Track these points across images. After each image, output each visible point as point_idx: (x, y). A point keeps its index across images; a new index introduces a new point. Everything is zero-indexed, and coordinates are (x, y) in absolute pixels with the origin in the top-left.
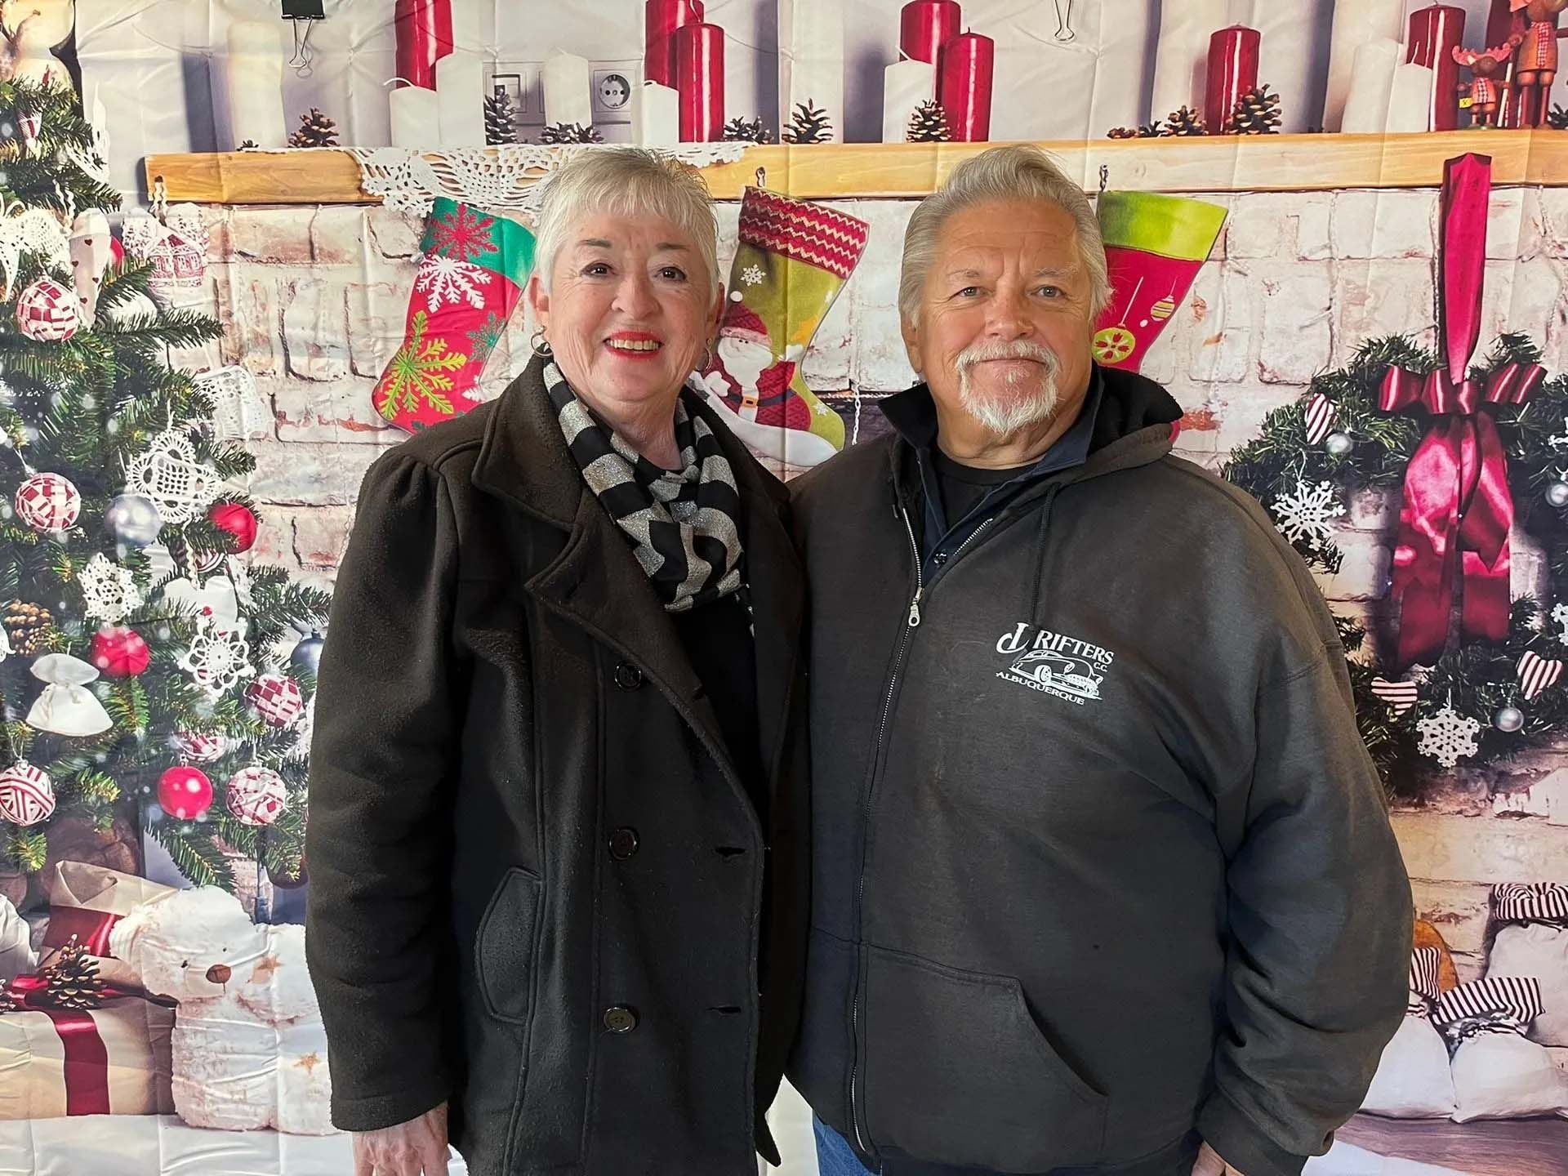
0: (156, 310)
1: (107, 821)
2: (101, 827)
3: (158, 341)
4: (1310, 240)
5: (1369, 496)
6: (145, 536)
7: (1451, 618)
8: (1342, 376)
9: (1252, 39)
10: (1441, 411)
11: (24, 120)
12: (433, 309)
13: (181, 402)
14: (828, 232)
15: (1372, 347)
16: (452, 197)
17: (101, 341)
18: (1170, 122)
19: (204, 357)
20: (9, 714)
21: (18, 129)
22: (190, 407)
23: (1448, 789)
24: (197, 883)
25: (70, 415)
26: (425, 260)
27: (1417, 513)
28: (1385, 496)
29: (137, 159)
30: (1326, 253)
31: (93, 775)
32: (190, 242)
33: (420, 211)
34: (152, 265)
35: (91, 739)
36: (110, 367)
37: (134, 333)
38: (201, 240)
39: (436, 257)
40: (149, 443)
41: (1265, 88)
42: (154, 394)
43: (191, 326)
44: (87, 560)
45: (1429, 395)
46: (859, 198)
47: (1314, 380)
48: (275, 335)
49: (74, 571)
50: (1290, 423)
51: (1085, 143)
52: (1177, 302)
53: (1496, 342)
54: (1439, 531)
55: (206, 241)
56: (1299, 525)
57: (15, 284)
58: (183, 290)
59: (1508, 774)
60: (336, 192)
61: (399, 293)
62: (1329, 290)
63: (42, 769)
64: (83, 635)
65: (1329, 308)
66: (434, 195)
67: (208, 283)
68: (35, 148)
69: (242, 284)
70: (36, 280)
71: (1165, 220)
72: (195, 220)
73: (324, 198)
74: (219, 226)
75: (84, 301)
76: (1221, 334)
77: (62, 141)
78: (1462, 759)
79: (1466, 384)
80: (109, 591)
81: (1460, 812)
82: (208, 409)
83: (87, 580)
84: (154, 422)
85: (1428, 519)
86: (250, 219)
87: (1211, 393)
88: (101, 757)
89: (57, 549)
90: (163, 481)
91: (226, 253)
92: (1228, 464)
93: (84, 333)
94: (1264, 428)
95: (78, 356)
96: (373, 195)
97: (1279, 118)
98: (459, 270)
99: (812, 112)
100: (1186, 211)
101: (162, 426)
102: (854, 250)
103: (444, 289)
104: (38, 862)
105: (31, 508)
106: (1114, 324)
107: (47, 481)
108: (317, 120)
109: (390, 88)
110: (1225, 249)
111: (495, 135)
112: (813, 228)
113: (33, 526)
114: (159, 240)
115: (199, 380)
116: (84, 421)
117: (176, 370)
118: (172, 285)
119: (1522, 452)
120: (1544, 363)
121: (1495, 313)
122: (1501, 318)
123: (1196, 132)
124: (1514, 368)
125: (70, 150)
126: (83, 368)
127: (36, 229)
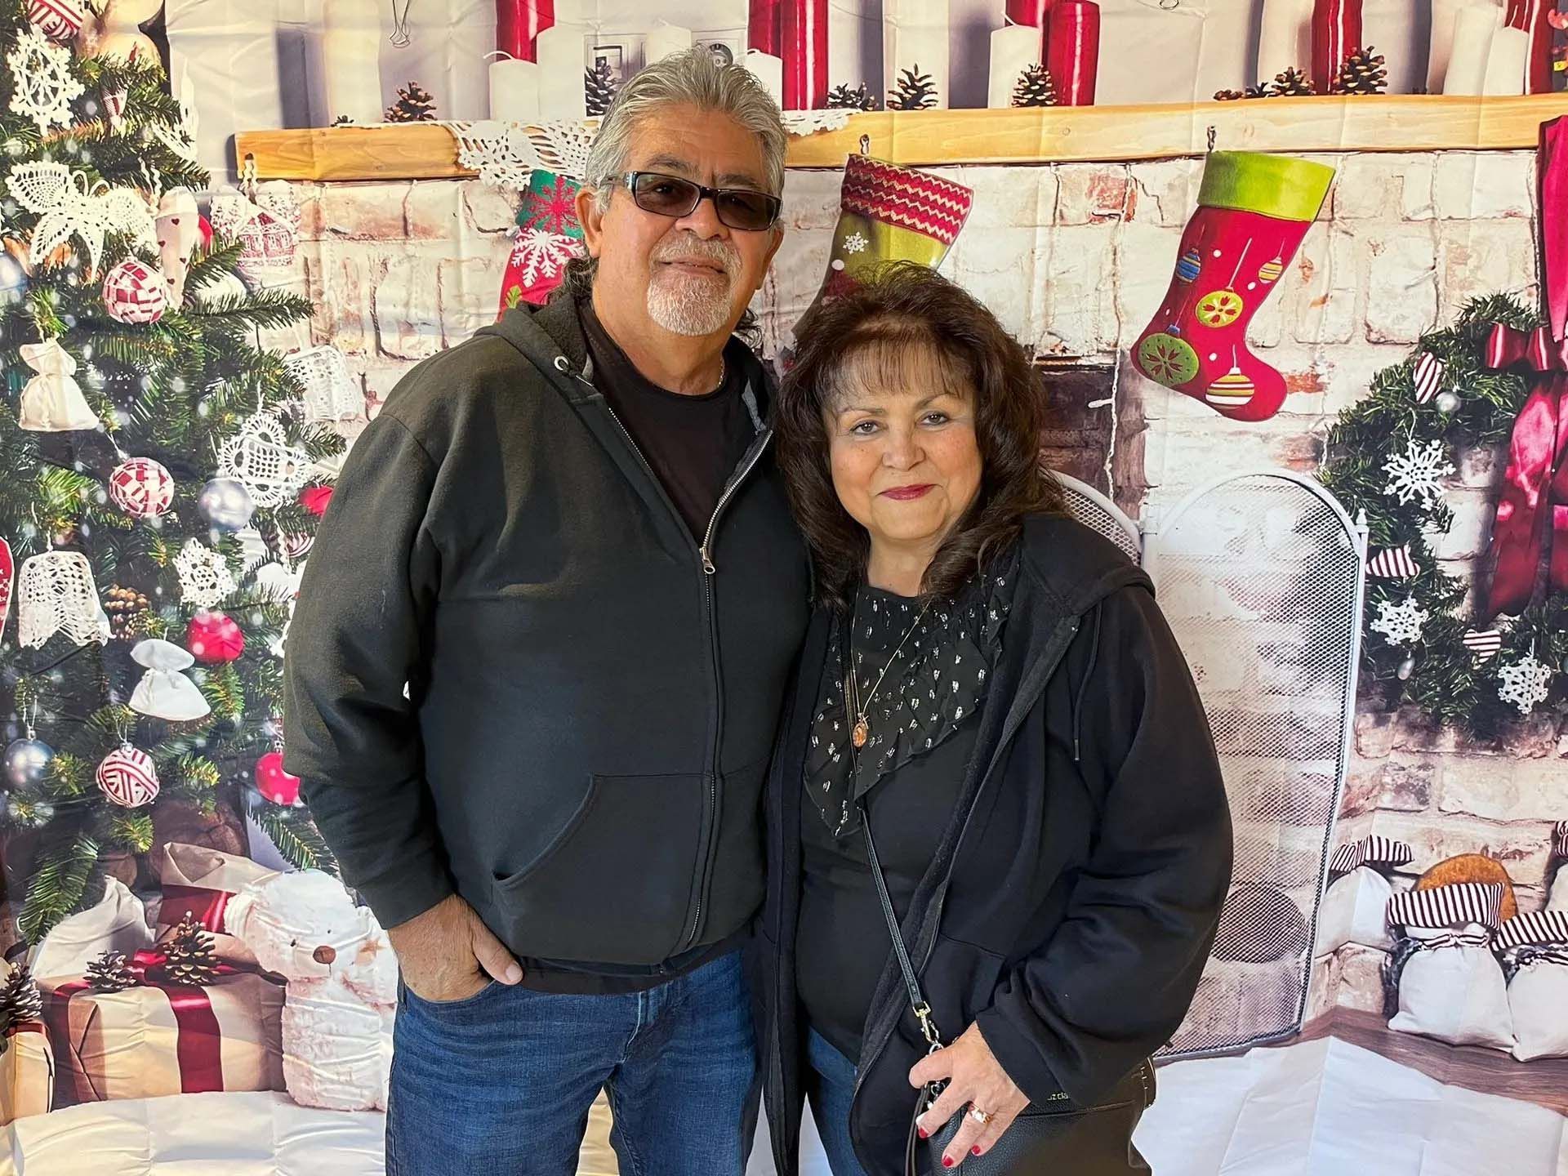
0: (245, 291)
1: (210, 804)
2: (205, 810)
3: (247, 321)
4: (1414, 201)
5: (1479, 454)
6: (237, 521)
7: (1539, 570)
8: (1448, 334)
10: (1545, 367)
11: (108, 98)
12: (528, 283)
13: (271, 383)
14: (932, 198)
15: (1476, 305)
16: (550, 169)
17: (189, 322)
18: (1277, 83)
19: (293, 339)
20: (113, 697)
21: (102, 106)
22: (281, 389)
23: (1524, 734)
24: (298, 866)
25: (161, 399)
26: (521, 234)
27: (1518, 470)
28: (1494, 453)
29: (227, 137)
30: (1429, 214)
31: (195, 758)
32: (280, 220)
33: (518, 185)
34: (241, 245)
35: (191, 724)
36: (199, 350)
37: (223, 314)
38: (292, 218)
39: (532, 230)
40: (239, 426)
41: (1370, 49)
42: (244, 376)
43: (280, 306)
44: (182, 545)
45: (1532, 353)
46: (963, 165)
47: (1422, 339)
48: (366, 314)
49: (169, 556)
50: (1399, 383)
51: (1190, 106)
52: (1285, 263)
55: (297, 219)
56: (1409, 484)
57: (100, 266)
58: (273, 270)
60: (431, 167)
61: (493, 267)
62: (1432, 249)
63: (146, 752)
64: (179, 620)
65: (1434, 268)
66: (531, 168)
67: (298, 262)
68: (120, 126)
69: (334, 262)
70: (121, 261)
71: (1273, 183)
72: (286, 197)
73: (420, 174)
74: (311, 202)
75: (171, 281)
76: (1327, 296)
77: (148, 118)
78: (1536, 705)
80: (204, 576)
81: (1531, 755)
82: (298, 390)
83: (182, 565)
84: (245, 404)
85: (1527, 475)
86: (343, 197)
87: (1317, 355)
88: (201, 742)
89: (151, 533)
90: (254, 464)
91: (318, 230)
92: (1336, 425)
93: (172, 314)
94: (1372, 388)
95: (167, 339)
96: (469, 169)
97: (1385, 79)
98: (556, 244)
99: (917, 77)
100: (1294, 171)
101: (252, 409)
102: (959, 216)
103: (540, 263)
104: (145, 843)
105: (124, 494)
106: (1222, 287)
107: (140, 466)
108: (414, 94)
109: (490, 61)
110: (1332, 210)
111: (596, 106)
112: (917, 194)
113: (127, 511)
114: (248, 218)
115: (289, 360)
116: (174, 405)
117: (266, 351)
118: (261, 264)
123: (1303, 92)
125: (156, 127)
126: (172, 350)
127: (121, 209)
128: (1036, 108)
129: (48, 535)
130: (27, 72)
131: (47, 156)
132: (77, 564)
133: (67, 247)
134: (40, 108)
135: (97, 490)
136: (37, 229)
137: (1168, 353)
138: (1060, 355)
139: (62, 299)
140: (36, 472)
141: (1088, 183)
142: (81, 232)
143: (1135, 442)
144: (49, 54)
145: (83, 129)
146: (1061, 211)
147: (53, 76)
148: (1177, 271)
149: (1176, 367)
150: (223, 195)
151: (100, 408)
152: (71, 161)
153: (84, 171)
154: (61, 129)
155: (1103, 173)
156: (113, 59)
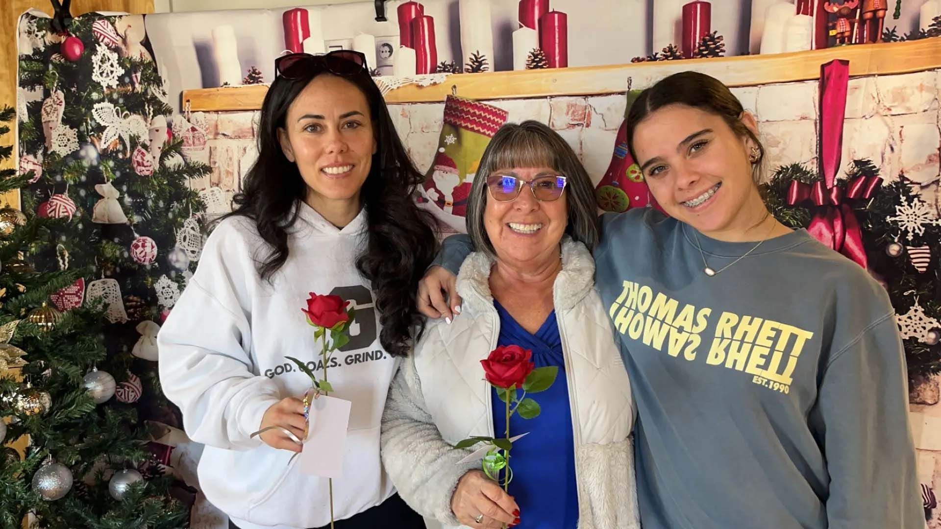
0: (184, 162)
2: (162, 405)
6: (183, 267)
8: (767, 187)
9: (707, 7)
11: (134, 75)
13: (194, 204)
14: (488, 117)
15: (783, 170)
17: (162, 176)
19: (203, 184)
20: (125, 349)
21: (131, 79)
22: (198, 207)
25: (155, 210)
29: (180, 92)
32: (200, 130)
34: (182, 141)
36: (167, 189)
37: (175, 172)
38: (205, 129)
40: (183, 224)
41: (715, 33)
42: (184, 201)
43: (198, 169)
44: (159, 279)
45: (814, 195)
46: (503, 99)
48: (235, 173)
51: (619, 66)
53: (851, 165)
55: (207, 129)
57: (130, 150)
58: (196, 152)
63: (137, 375)
64: (157, 313)
67: (207, 150)
68: (139, 88)
69: (222, 148)
70: (136, 148)
72: (203, 120)
74: (213, 121)
75: (155, 157)
77: (149, 84)
79: (835, 189)
80: (167, 293)
82: (204, 208)
83: (158, 287)
84: (185, 214)
86: (227, 118)
89: (146, 272)
90: (190, 241)
91: (217, 134)
93: (155, 172)
95: (155, 183)
97: (724, 48)
99: (479, 57)
101: (188, 217)
104: (135, 420)
105: (136, 253)
107: (144, 241)
108: (254, 72)
112: (481, 115)
113: (137, 261)
114: (186, 129)
115: (201, 194)
116: (158, 213)
117: (192, 189)
118: (191, 150)
119: (870, 226)
120: (881, 175)
121: (849, 149)
122: (853, 151)
123: (678, 58)
124: (863, 178)
125: (152, 88)
126: (158, 188)
127: (135, 125)
128: (539, 70)
129: (103, 271)
130: (99, 63)
131: (106, 100)
132: (115, 285)
133: (118, 141)
134: (103, 79)
135: (124, 251)
136: (105, 133)
137: (612, 196)
139: (115, 164)
140: (100, 241)
141: (566, 108)
142: (122, 135)
144: (110, 55)
145: (122, 88)
146: (553, 123)
147: (112, 66)
148: (614, 153)
149: (617, 203)
150: (177, 118)
151: (129, 214)
152: (115, 102)
153: (120, 107)
154: (112, 88)
155: (574, 102)
156: (134, 58)
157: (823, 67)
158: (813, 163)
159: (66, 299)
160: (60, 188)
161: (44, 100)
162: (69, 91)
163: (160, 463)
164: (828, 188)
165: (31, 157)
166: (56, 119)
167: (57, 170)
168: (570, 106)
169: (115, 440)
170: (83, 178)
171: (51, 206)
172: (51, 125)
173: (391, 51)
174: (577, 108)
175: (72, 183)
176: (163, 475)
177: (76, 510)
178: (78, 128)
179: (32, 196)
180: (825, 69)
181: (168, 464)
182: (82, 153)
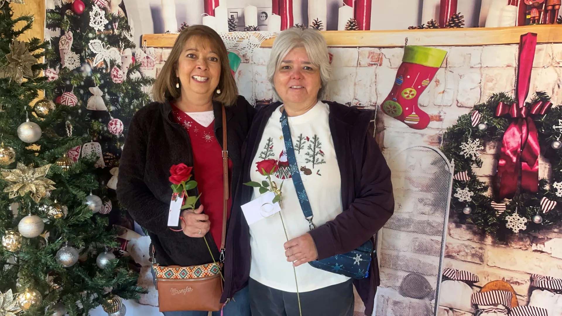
0: (141, 76)
2: (123, 216)
3: (141, 84)
4: (474, 61)
5: (492, 143)
7: (518, 184)
8: (484, 105)
10: (515, 116)
11: (114, 24)
13: (146, 101)
15: (494, 96)
17: (128, 84)
18: (428, 24)
21: (112, 26)
23: (516, 240)
25: (123, 104)
27: (507, 149)
28: (496, 143)
29: (140, 35)
30: (480, 66)
32: (151, 58)
34: (141, 64)
36: (131, 92)
37: (135, 82)
38: (154, 57)
41: (459, 14)
43: (149, 81)
45: (512, 111)
46: (331, 47)
47: (475, 106)
50: (467, 120)
51: (400, 31)
52: (430, 80)
53: (534, 95)
54: (514, 155)
55: (156, 58)
56: (468, 152)
57: (110, 68)
58: (148, 71)
59: (537, 237)
62: (480, 77)
65: (480, 83)
67: (155, 70)
68: (116, 32)
70: (114, 67)
71: (426, 55)
72: (153, 52)
74: (159, 53)
75: (124, 73)
76: (444, 91)
77: (123, 30)
78: (521, 231)
79: (524, 108)
81: (520, 248)
85: (510, 151)
86: (167, 52)
87: (440, 109)
89: (117, 139)
91: (161, 61)
92: (446, 132)
93: (124, 82)
94: (458, 121)
95: (124, 88)
97: (464, 23)
99: (318, 22)
100: (433, 51)
105: (111, 128)
106: (410, 87)
107: (116, 121)
108: (185, 25)
109: (203, 16)
110: (446, 64)
111: (231, 29)
113: (111, 133)
114: (143, 57)
116: (126, 105)
117: (145, 92)
118: (146, 69)
119: (543, 130)
120: (552, 101)
121: (534, 85)
122: (536, 86)
123: (436, 28)
124: (541, 103)
125: (124, 33)
126: (125, 91)
127: (113, 53)
128: (353, 31)
129: (92, 137)
130: (94, 16)
131: (97, 38)
132: (98, 146)
133: (103, 62)
134: (96, 25)
135: (104, 127)
136: (96, 57)
137: (393, 107)
138: (358, 105)
139: (101, 76)
140: (91, 120)
141: (368, 54)
142: (105, 59)
143: (381, 134)
144: (100, 12)
145: (107, 32)
146: (359, 62)
147: (101, 18)
148: (395, 82)
149: (395, 111)
150: (138, 51)
151: (108, 105)
152: (102, 40)
153: (105, 43)
154: (101, 31)
155: (373, 51)
156: (115, 14)
157: (522, 36)
158: (512, 93)
159: (70, 153)
160: (69, 89)
161: (61, 36)
162: (75, 31)
163: (120, 249)
164: (520, 107)
165: (52, 70)
166: (67, 48)
167: (68, 78)
168: (370, 53)
169: (101, 235)
170: (82, 83)
171: (63, 99)
172: (64, 51)
173: (267, 17)
174: (375, 55)
175: (76, 86)
176: (122, 256)
177: (79, 273)
178: (80, 54)
179: (52, 93)
180: (523, 37)
181: (126, 250)
182: (82, 69)
